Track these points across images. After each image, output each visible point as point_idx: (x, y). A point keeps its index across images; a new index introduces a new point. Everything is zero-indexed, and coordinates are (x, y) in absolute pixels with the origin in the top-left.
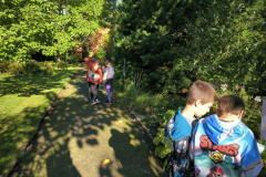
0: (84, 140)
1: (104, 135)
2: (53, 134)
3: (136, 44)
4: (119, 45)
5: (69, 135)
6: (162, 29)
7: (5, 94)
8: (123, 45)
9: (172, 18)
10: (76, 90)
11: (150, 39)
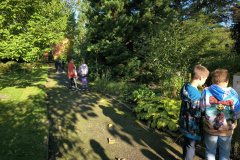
0: (85, 114)
1: (97, 110)
2: (60, 112)
3: (103, 49)
4: (89, 50)
5: (73, 112)
6: (119, 39)
7: (4, 87)
8: (92, 50)
9: (126, 32)
10: (56, 82)
11: (113, 46)
